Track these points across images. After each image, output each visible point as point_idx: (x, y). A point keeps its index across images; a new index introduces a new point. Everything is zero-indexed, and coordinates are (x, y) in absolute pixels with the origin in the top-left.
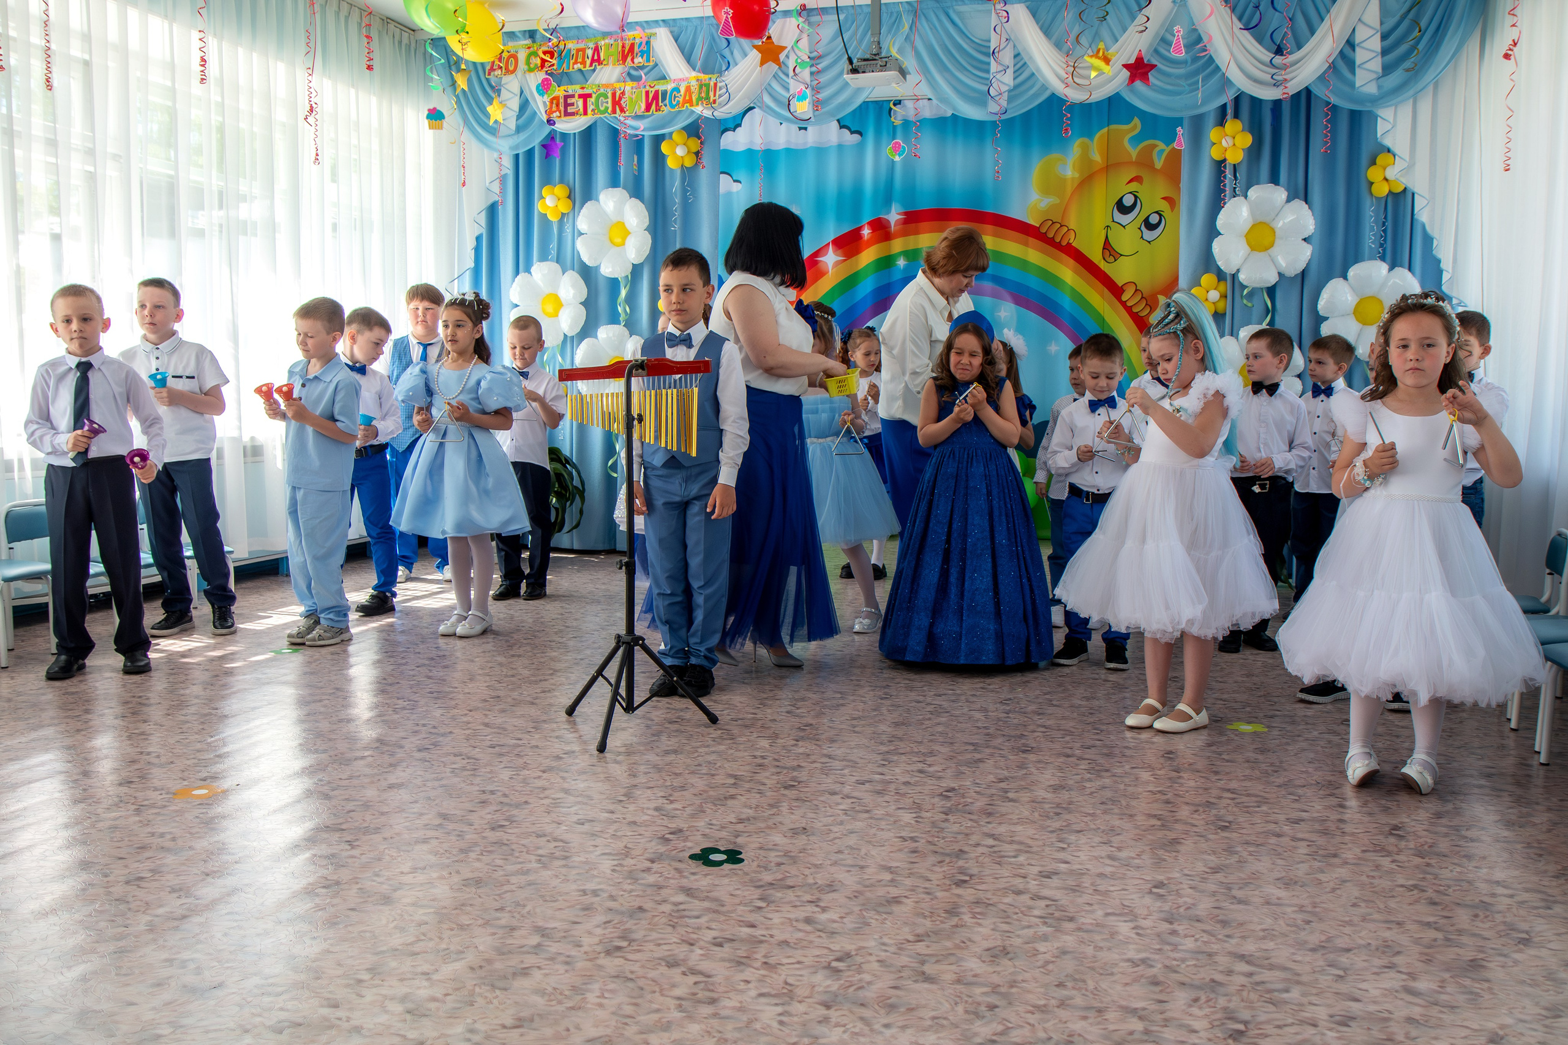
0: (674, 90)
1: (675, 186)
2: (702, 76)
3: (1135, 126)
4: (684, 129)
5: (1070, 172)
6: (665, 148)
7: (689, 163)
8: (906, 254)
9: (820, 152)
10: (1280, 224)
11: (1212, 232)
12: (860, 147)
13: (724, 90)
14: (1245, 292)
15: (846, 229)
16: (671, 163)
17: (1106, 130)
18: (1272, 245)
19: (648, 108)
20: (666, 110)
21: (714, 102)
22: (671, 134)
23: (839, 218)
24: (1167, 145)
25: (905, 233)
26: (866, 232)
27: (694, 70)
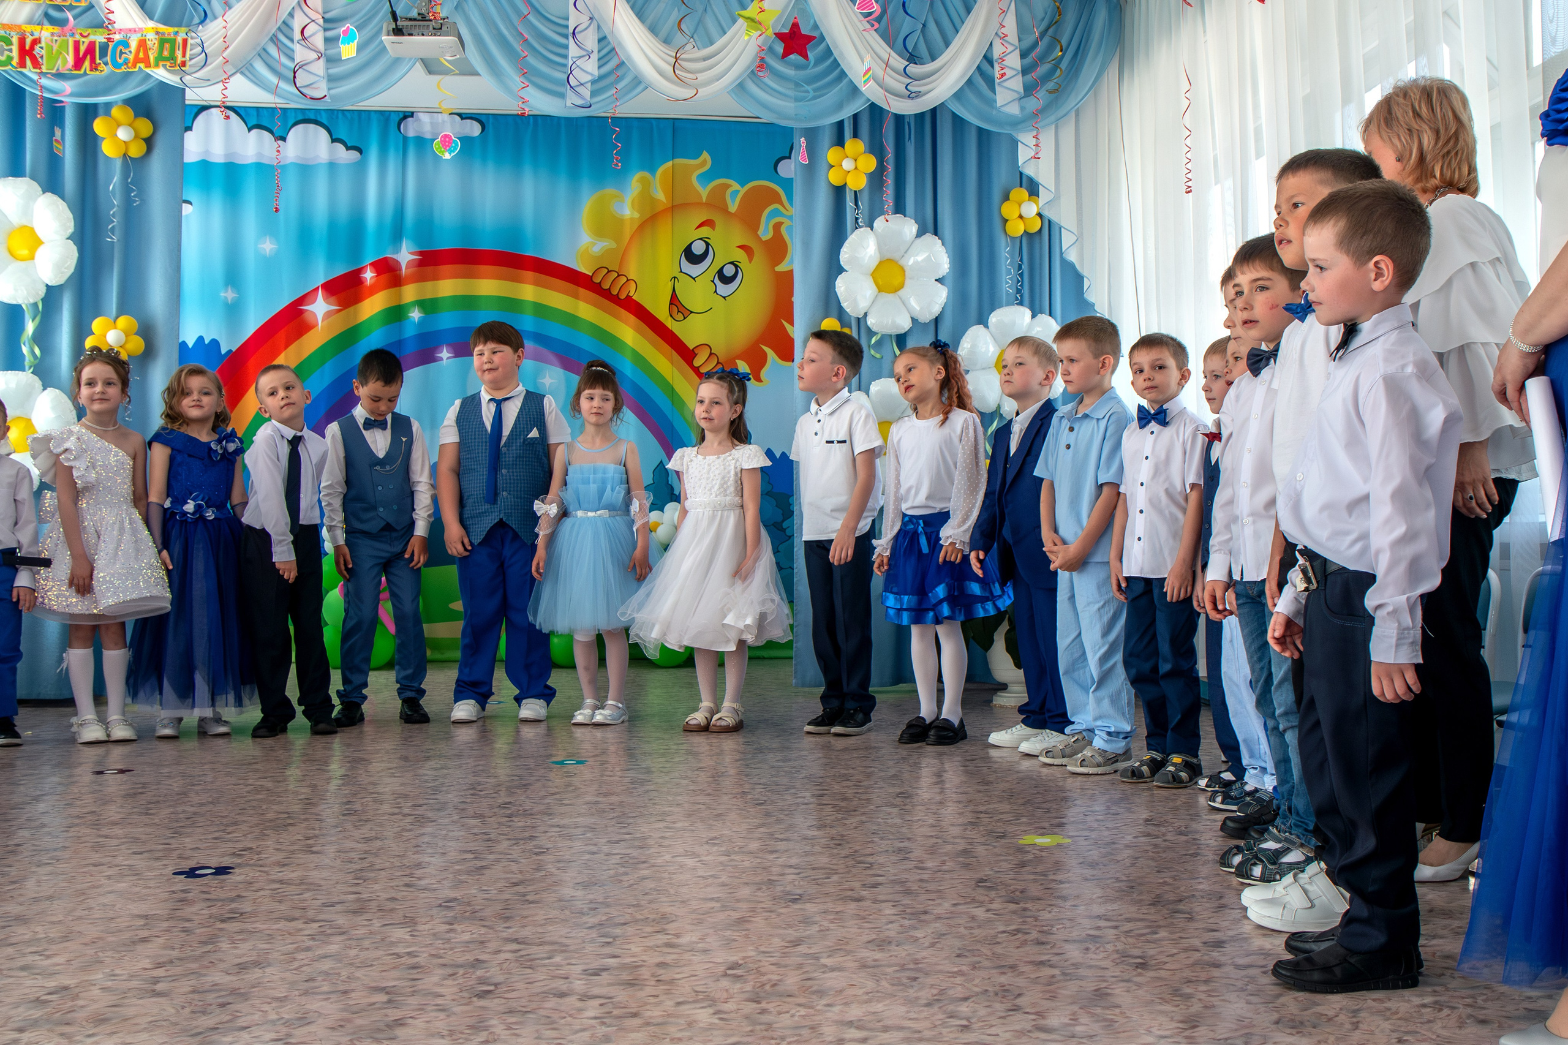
0: (121, 43)
1: (113, 183)
2: (163, 28)
3: (704, 162)
4: (129, 102)
5: (629, 212)
6: (99, 126)
7: (136, 151)
8: (421, 304)
9: (305, 170)
10: (911, 262)
11: (834, 268)
12: (360, 169)
13: (200, 49)
14: (875, 339)
15: (341, 270)
16: (107, 149)
17: (670, 164)
18: (902, 286)
19: (78, 63)
20: (106, 70)
21: (184, 64)
22: (108, 106)
23: (331, 258)
24: (742, 186)
25: (420, 277)
26: (369, 275)
27: (151, 18)
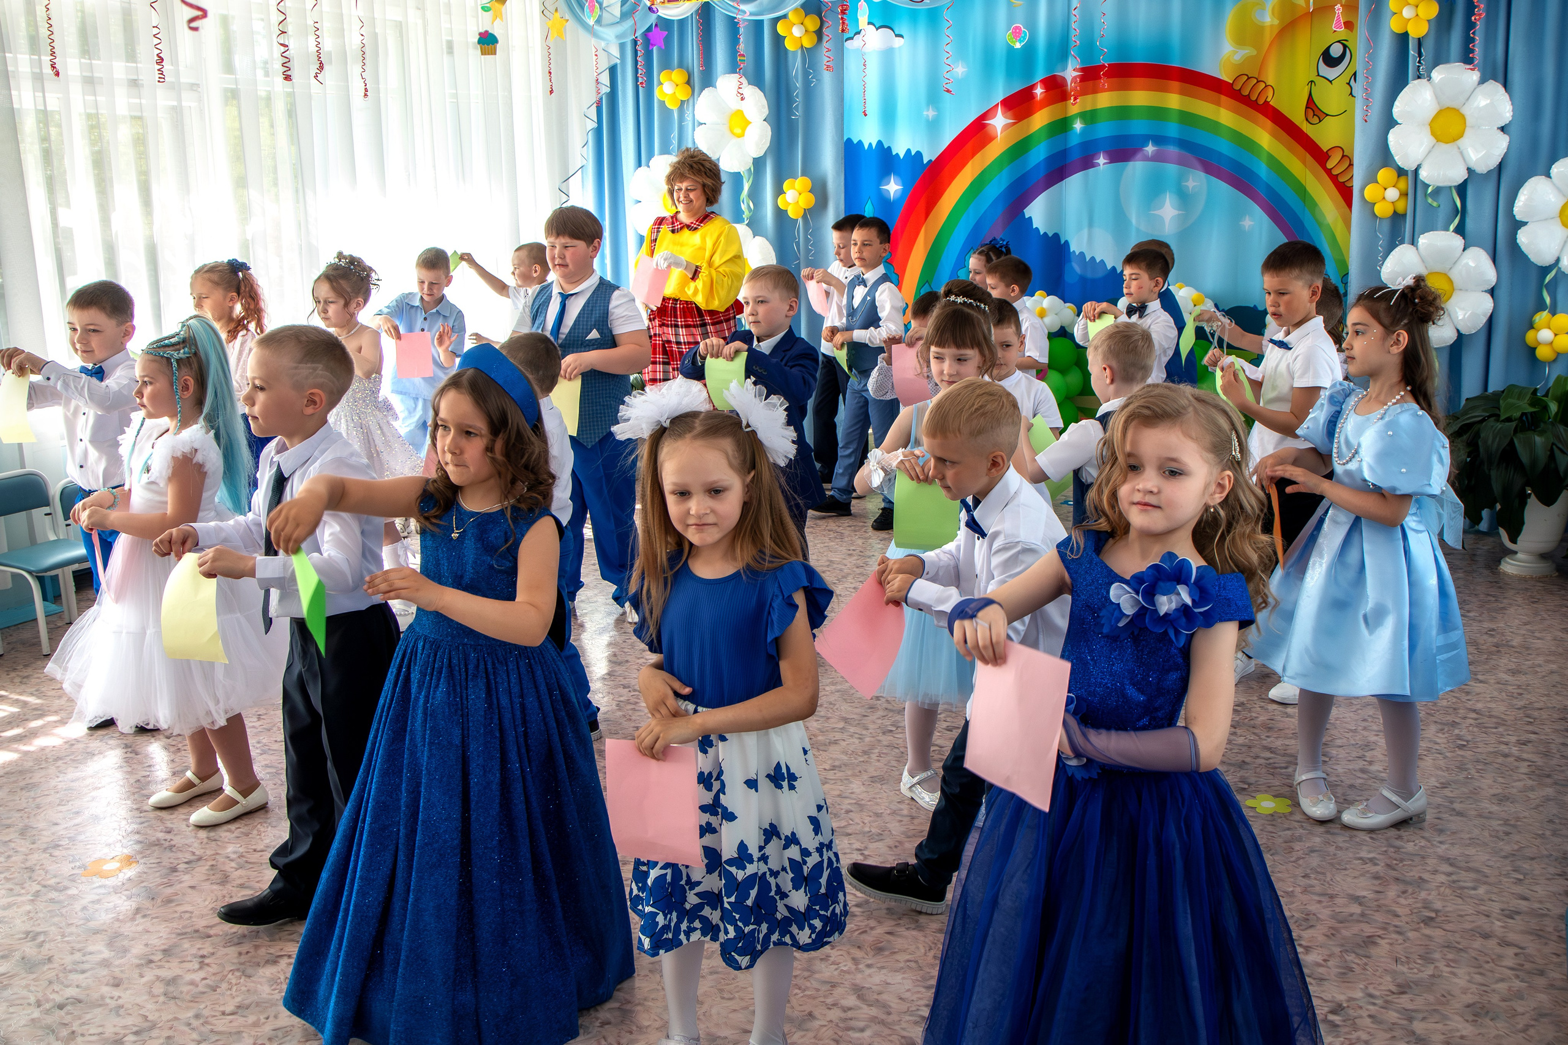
1: (796, 70)
5: (1269, 19)
8: (1084, 116)
10: (1473, 108)
11: (1388, 122)
14: (1430, 190)
15: (1017, 87)
16: (789, 45)
18: (1460, 136)
23: (1008, 77)
25: (1084, 92)
26: (1039, 91)
